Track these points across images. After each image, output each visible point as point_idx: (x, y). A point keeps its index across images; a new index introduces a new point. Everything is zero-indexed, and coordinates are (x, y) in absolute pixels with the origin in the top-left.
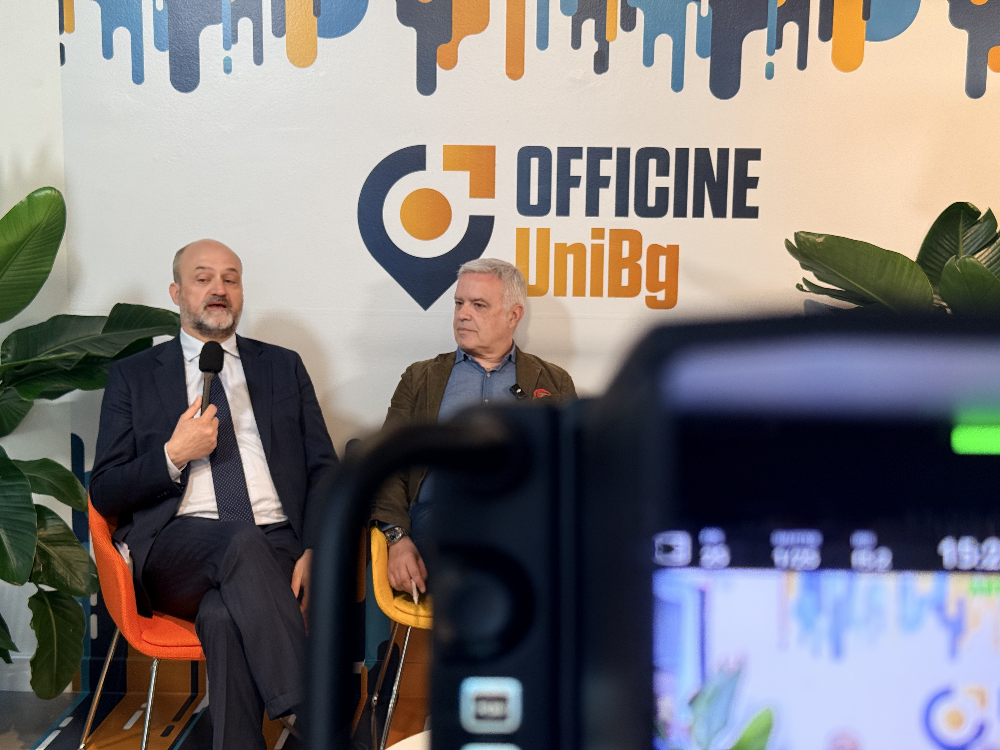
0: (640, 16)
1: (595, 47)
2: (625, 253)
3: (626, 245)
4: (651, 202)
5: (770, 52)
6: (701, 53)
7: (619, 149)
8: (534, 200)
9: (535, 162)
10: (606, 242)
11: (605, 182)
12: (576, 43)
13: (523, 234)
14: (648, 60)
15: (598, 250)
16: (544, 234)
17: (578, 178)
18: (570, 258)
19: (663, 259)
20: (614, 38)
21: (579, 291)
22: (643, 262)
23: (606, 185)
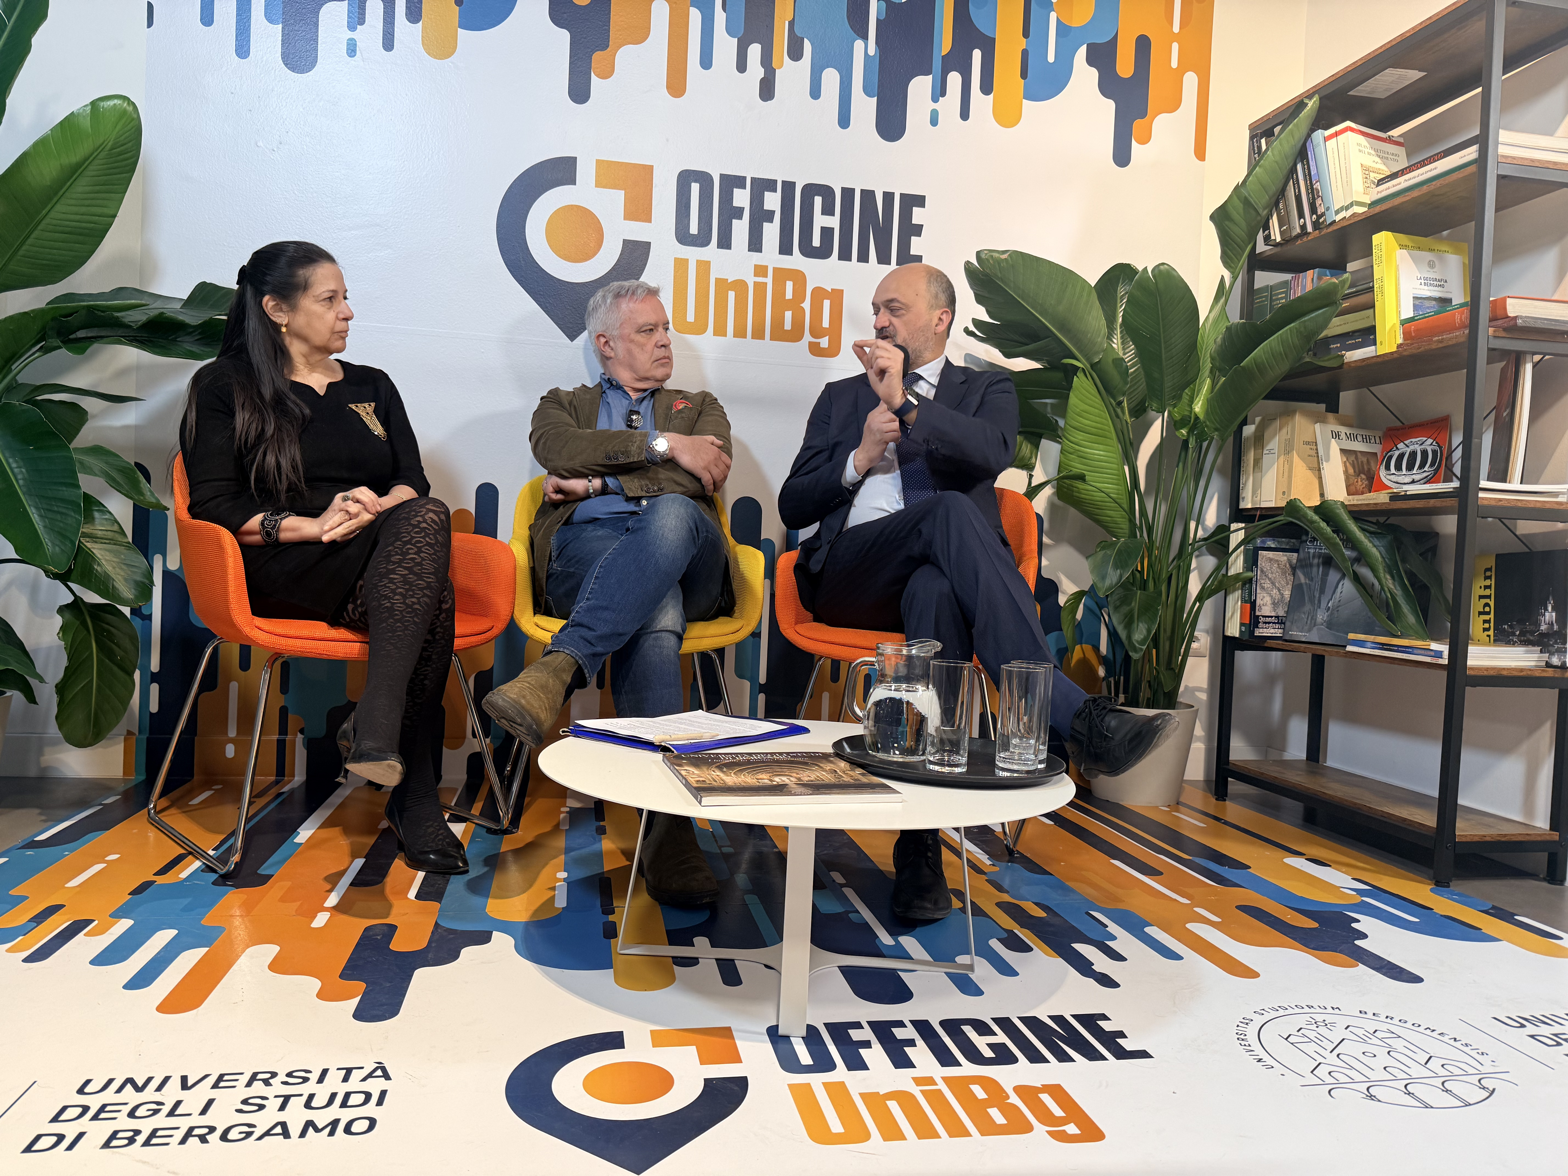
0: (807, 46)
1: (761, 73)
2: (789, 295)
3: (789, 285)
4: (816, 242)
5: (935, 99)
6: (867, 91)
7: (783, 182)
8: (694, 229)
9: (695, 188)
10: (769, 280)
11: (769, 216)
12: (742, 66)
13: (681, 265)
14: (815, 93)
15: (760, 288)
16: (704, 267)
17: (741, 210)
18: (731, 295)
19: (827, 303)
20: (781, 66)
21: (740, 333)
22: (806, 305)
23: (770, 220)
